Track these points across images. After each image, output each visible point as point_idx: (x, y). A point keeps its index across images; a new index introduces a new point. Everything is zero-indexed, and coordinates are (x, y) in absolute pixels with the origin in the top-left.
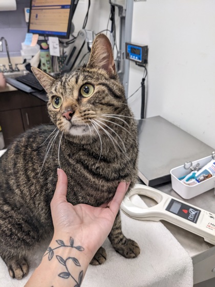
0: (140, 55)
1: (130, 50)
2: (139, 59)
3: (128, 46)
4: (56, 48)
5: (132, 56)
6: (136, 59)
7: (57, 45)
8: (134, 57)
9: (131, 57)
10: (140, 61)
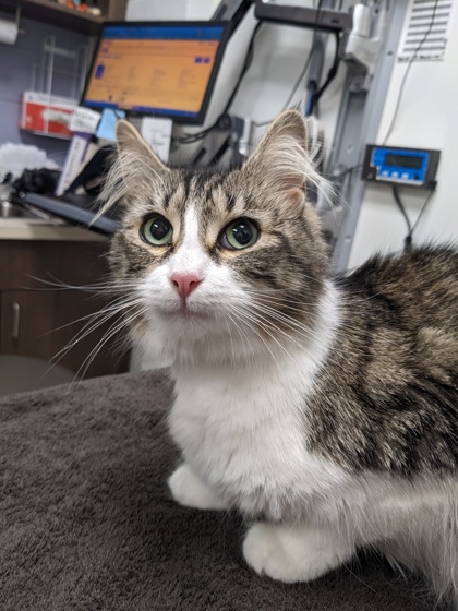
0: (419, 167)
1: (382, 159)
2: (417, 178)
3: (374, 152)
4: (161, 144)
5: (386, 173)
6: (405, 179)
7: (164, 136)
8: (395, 174)
9: (384, 176)
10: (419, 183)
